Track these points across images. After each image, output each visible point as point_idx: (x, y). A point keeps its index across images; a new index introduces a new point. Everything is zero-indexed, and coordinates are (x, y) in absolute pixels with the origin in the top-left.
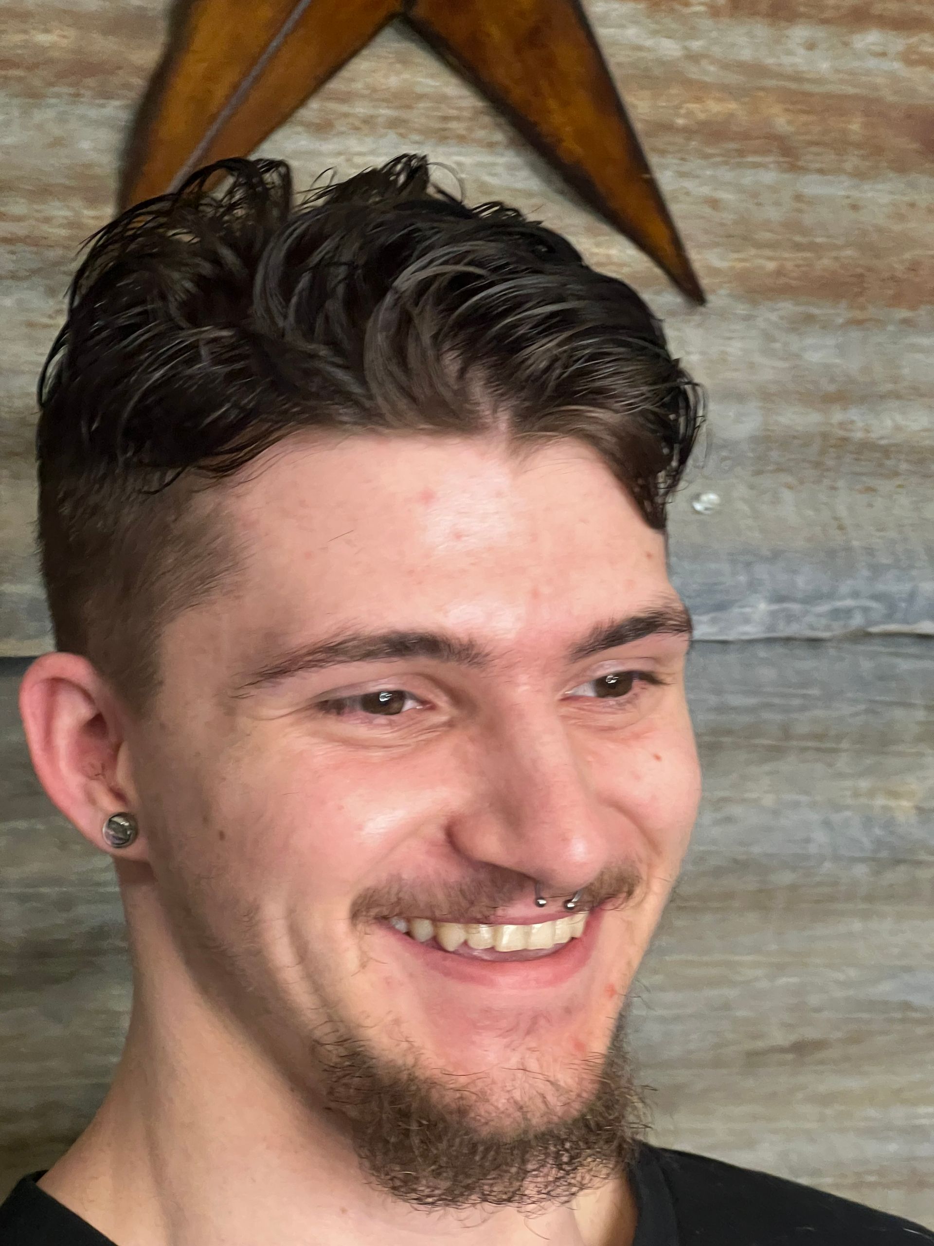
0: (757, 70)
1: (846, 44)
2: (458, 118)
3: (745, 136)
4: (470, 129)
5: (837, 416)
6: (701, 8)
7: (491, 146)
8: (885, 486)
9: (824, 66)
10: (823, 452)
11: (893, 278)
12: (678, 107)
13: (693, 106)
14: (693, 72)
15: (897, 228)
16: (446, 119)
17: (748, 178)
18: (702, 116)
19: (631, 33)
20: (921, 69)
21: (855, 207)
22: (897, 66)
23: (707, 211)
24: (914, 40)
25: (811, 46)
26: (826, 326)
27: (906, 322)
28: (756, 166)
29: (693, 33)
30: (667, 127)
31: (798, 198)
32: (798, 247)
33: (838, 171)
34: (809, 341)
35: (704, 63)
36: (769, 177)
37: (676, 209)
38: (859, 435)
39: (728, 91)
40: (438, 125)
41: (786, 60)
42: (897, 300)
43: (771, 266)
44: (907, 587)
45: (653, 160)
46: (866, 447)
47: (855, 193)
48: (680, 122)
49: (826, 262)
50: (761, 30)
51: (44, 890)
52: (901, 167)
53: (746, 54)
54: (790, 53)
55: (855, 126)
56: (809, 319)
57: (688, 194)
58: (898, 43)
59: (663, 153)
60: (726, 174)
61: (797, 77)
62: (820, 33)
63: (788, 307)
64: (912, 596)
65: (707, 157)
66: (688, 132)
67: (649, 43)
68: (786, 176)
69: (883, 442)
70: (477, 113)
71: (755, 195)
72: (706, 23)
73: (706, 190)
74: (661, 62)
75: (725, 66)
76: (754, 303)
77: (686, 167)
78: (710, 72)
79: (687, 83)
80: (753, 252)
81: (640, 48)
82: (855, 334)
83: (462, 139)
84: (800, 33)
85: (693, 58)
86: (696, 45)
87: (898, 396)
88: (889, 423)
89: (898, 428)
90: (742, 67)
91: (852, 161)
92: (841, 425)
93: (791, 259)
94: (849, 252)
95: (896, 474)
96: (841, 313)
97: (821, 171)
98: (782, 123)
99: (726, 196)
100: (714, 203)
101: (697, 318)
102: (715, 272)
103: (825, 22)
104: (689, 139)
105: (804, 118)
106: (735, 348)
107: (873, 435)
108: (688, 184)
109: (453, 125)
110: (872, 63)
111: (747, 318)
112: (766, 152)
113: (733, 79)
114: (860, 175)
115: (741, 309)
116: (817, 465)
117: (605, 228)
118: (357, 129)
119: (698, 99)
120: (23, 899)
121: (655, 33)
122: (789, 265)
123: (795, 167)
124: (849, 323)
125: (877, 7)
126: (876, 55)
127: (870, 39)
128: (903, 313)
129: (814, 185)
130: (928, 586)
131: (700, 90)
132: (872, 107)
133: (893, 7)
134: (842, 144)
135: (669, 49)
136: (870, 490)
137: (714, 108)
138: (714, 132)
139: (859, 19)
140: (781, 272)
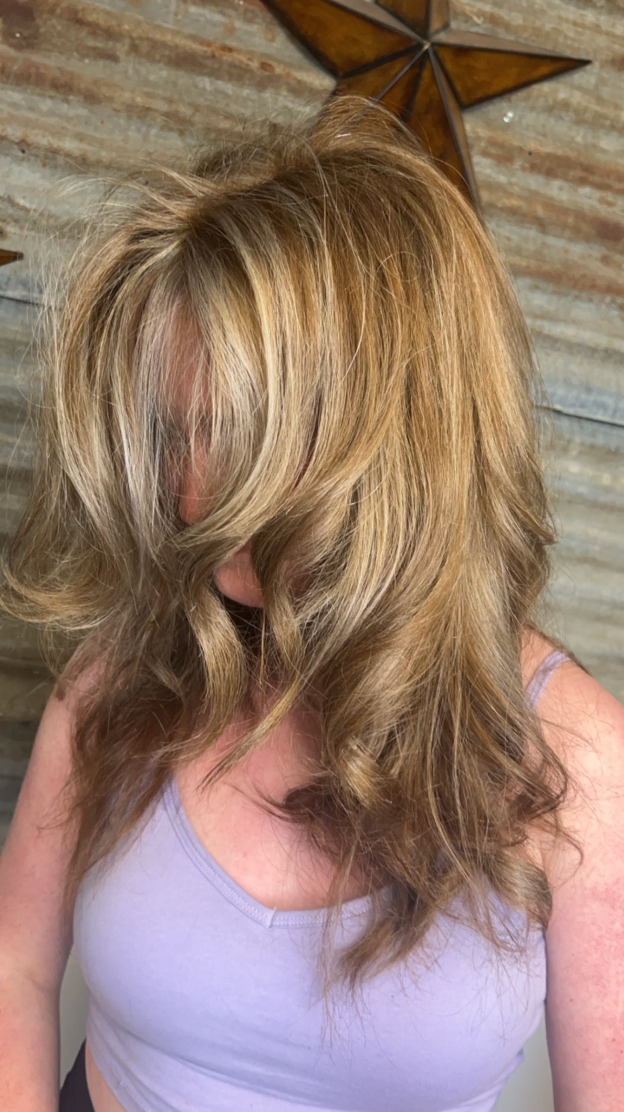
0: (535, 193)
1: (575, 191)
3: (525, 215)
5: (539, 323)
6: (518, 167)
9: (564, 197)
11: (574, 278)
12: (500, 199)
13: (506, 200)
14: (509, 189)
15: (581, 262)
17: (524, 232)
18: (508, 205)
20: (605, 206)
21: (566, 251)
22: (595, 203)
24: (604, 194)
25: (561, 189)
26: (544, 291)
27: (576, 297)
28: (528, 228)
29: (513, 175)
30: (494, 206)
31: (544, 244)
32: (537, 259)
33: (563, 237)
35: (515, 186)
36: (533, 233)
38: (546, 332)
39: (519, 197)
41: (549, 192)
42: (574, 287)
43: (525, 264)
44: (552, 390)
47: (567, 246)
48: (500, 205)
49: (547, 267)
50: (541, 179)
52: (587, 239)
53: (533, 187)
54: (551, 189)
55: (571, 220)
56: (536, 288)
58: (597, 194)
59: (491, 216)
60: (515, 228)
61: (552, 199)
62: (565, 185)
63: (528, 281)
64: (553, 394)
66: (502, 210)
67: (494, 175)
68: (540, 235)
69: (555, 337)
71: (525, 239)
72: (519, 173)
73: (507, 234)
74: (497, 183)
75: (523, 189)
78: (516, 189)
79: (505, 192)
80: (518, 257)
81: (490, 176)
82: (555, 298)
84: (556, 183)
85: (511, 184)
86: (514, 180)
87: (565, 321)
88: (559, 330)
89: (562, 333)
90: (530, 191)
91: (568, 233)
93: (533, 263)
94: (557, 265)
96: (551, 287)
97: (554, 235)
98: (540, 211)
99: (515, 237)
100: (509, 239)
103: (568, 180)
105: (550, 212)
107: (551, 333)
110: (584, 200)
112: (533, 223)
113: (525, 194)
114: (570, 240)
119: (508, 198)
121: (497, 172)
123: (543, 231)
124: (554, 293)
125: (592, 178)
126: (586, 197)
127: (586, 190)
128: (575, 292)
129: (551, 240)
130: (561, 392)
131: (510, 195)
132: (580, 215)
133: (597, 179)
134: (565, 226)
135: (502, 179)
136: (548, 354)
137: (514, 202)
138: (513, 212)
139: (583, 181)
140: (528, 267)
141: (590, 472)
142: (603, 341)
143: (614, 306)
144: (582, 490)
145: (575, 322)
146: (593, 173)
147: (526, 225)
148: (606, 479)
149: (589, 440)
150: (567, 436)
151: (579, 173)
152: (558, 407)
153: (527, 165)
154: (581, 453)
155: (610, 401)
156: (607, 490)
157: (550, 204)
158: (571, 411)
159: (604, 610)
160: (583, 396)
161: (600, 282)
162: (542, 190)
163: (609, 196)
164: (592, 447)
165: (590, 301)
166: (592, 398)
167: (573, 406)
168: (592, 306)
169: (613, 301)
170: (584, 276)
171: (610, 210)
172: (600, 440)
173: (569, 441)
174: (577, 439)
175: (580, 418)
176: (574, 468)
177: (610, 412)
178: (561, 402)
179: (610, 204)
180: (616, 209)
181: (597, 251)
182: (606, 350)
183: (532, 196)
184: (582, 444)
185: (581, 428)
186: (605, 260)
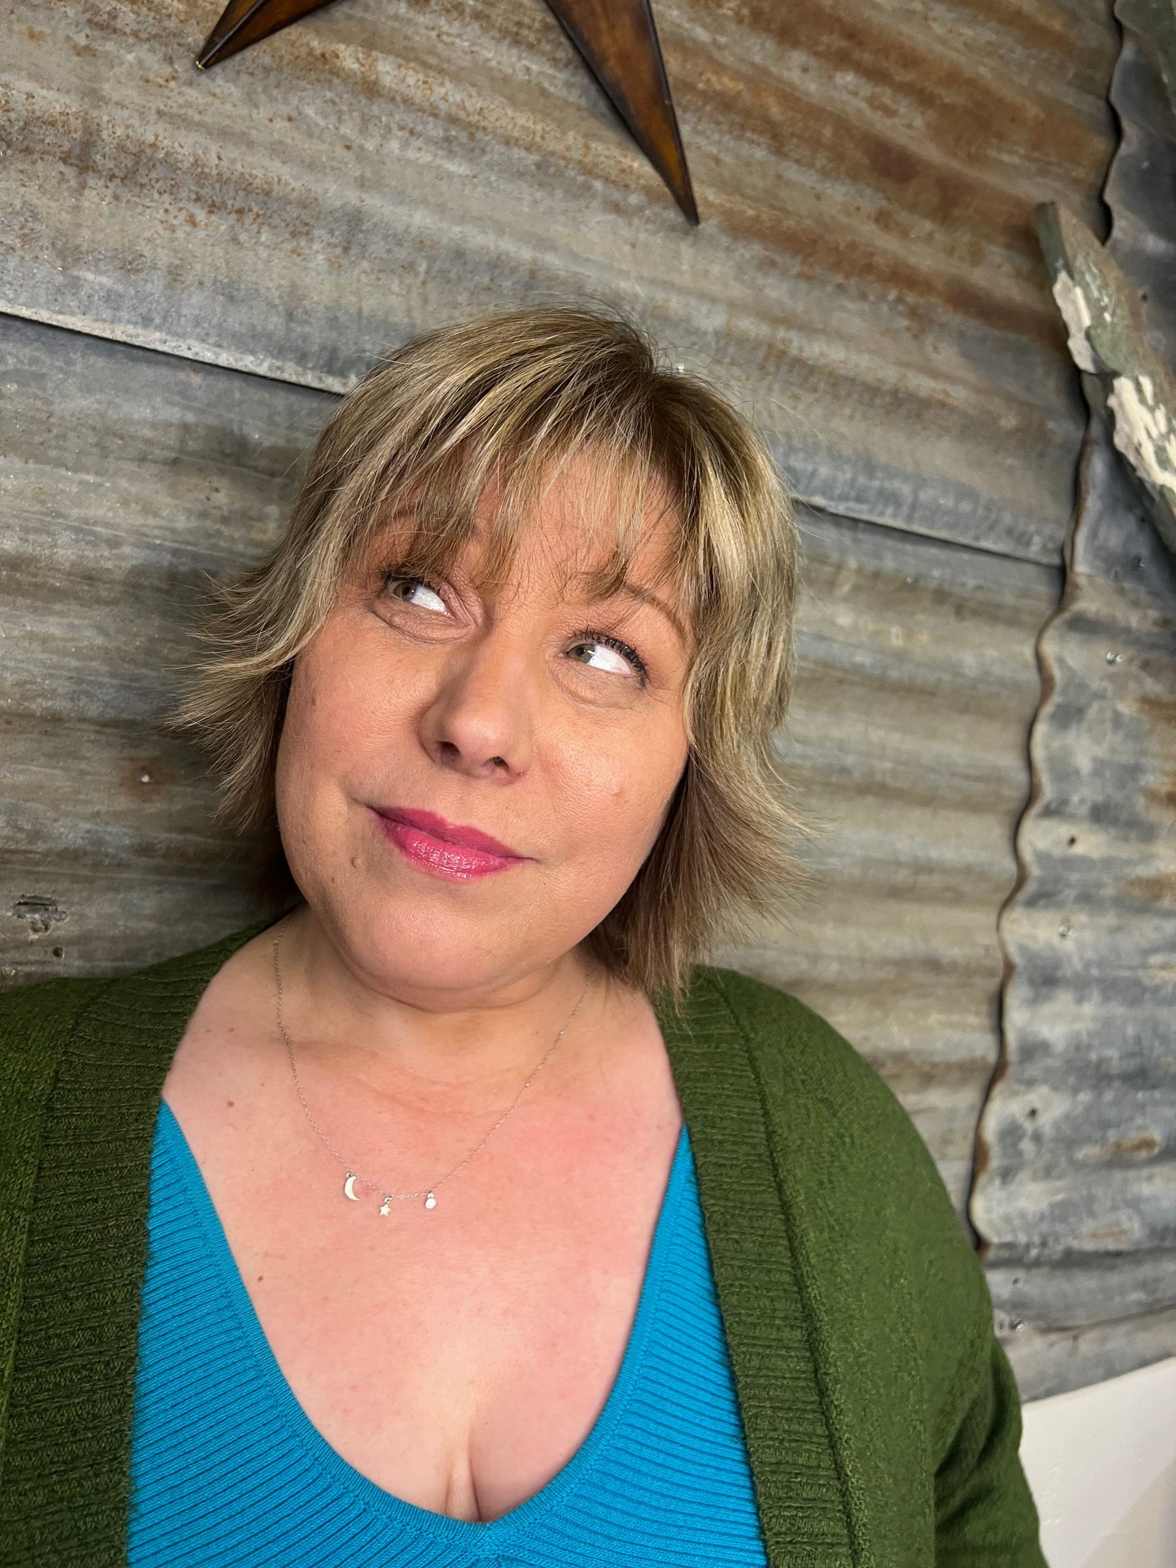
0: (764, 72)
1: (830, 78)
2: (530, 28)
3: (747, 114)
4: (539, 41)
5: (781, 333)
6: (730, 13)
7: (554, 61)
8: (808, 398)
9: (813, 87)
10: (766, 358)
11: (837, 249)
12: (701, 74)
13: (714, 78)
14: (717, 55)
15: (844, 220)
16: (519, 24)
17: (746, 149)
18: (718, 87)
19: (675, 13)
20: (880, 113)
21: (819, 196)
22: (864, 106)
23: (712, 164)
24: (878, 90)
25: (805, 70)
26: (784, 273)
27: (840, 287)
28: (752, 142)
29: (720, 30)
30: (690, 87)
31: (779, 177)
32: (772, 206)
33: (811, 166)
34: (770, 281)
35: (726, 53)
36: (760, 154)
37: (689, 155)
38: (794, 352)
39: (737, 75)
40: (515, 29)
41: (786, 74)
42: (836, 266)
43: (751, 212)
44: (810, 468)
45: (679, 113)
46: (798, 362)
47: (819, 187)
48: (701, 86)
49: (790, 223)
50: (771, 46)
51: (98, 529)
52: (854, 177)
53: (757, 59)
54: (789, 69)
55: (827, 132)
56: (773, 264)
57: (699, 148)
58: (866, 88)
59: (685, 109)
60: (729, 141)
61: (791, 85)
62: (813, 62)
63: (757, 249)
64: (813, 474)
65: (718, 123)
66: (706, 96)
67: (687, 25)
68: (773, 158)
69: (810, 362)
70: (546, 27)
71: (748, 164)
72: (733, 27)
73: (712, 149)
74: (694, 41)
75: (741, 60)
76: (735, 239)
77: (700, 127)
78: (729, 60)
79: (711, 59)
80: (739, 198)
81: (679, 26)
82: (803, 286)
83: (531, 46)
84: (798, 57)
85: (720, 48)
86: (722, 40)
87: (825, 333)
88: (817, 350)
89: (822, 354)
90: (753, 64)
91: (821, 161)
92: (783, 340)
93: (767, 215)
94: (807, 222)
95: (815, 390)
96: (796, 265)
97: (798, 161)
98: (775, 111)
99: (727, 158)
100: (718, 161)
101: (690, 239)
102: (709, 204)
103: (817, 54)
104: (706, 103)
105: (790, 113)
106: (716, 269)
107: (804, 355)
108: (702, 141)
109: (525, 32)
110: (845, 97)
111: (727, 249)
112: (762, 133)
113: (744, 69)
114: (825, 174)
115: (725, 240)
116: (762, 367)
117: (632, 146)
118: (448, 11)
119: (717, 73)
120: (77, 530)
121: (691, 20)
122: (764, 217)
123: (779, 150)
124: (801, 275)
125: (857, 55)
126: (850, 93)
127: (847, 78)
128: (839, 279)
129: (791, 171)
130: (824, 471)
131: (720, 68)
132: (841, 124)
133: (867, 57)
134: (816, 143)
135: (702, 34)
136: (796, 398)
137: (728, 84)
138: (725, 103)
139: (842, 60)
140: (757, 219)
141: (869, 623)
142: (890, 374)
143: (901, 308)
144: (861, 658)
145: (840, 336)
146: (860, 44)
147: (749, 135)
148: (896, 637)
149: (871, 565)
150: (835, 557)
151: (838, 42)
152: (819, 500)
153: (745, 11)
154: (856, 589)
155: (906, 490)
156: (901, 656)
157: (789, 97)
158: (841, 508)
159: (903, 876)
160: (862, 480)
161: (880, 260)
162: (774, 70)
163: (887, 96)
164: (877, 575)
165: (863, 296)
166: (876, 483)
167: (843, 497)
168: (866, 307)
169: (900, 300)
170: (852, 246)
171: (889, 122)
172: (889, 563)
173: (839, 567)
174: (852, 563)
175: (854, 523)
176: (844, 618)
177: (905, 510)
178: (825, 491)
179: (889, 112)
180: (896, 121)
181: (870, 200)
182: (895, 392)
183: (758, 78)
184: (860, 571)
185: (856, 541)
186: (882, 219)
